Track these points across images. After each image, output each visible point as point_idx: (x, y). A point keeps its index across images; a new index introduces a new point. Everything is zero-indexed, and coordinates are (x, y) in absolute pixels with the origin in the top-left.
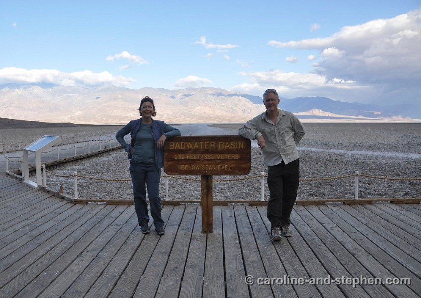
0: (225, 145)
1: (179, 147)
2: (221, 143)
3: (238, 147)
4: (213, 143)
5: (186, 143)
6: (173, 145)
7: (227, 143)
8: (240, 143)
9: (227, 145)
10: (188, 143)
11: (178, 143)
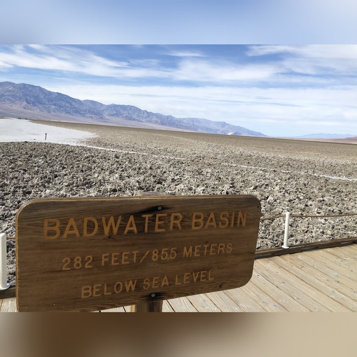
0: (205, 220)
1: (76, 232)
2: (198, 217)
3: (235, 224)
4: (176, 218)
5: (99, 220)
6: (56, 228)
7: (212, 216)
8: (240, 215)
9: (211, 220)
10: (107, 221)
11: (72, 222)
